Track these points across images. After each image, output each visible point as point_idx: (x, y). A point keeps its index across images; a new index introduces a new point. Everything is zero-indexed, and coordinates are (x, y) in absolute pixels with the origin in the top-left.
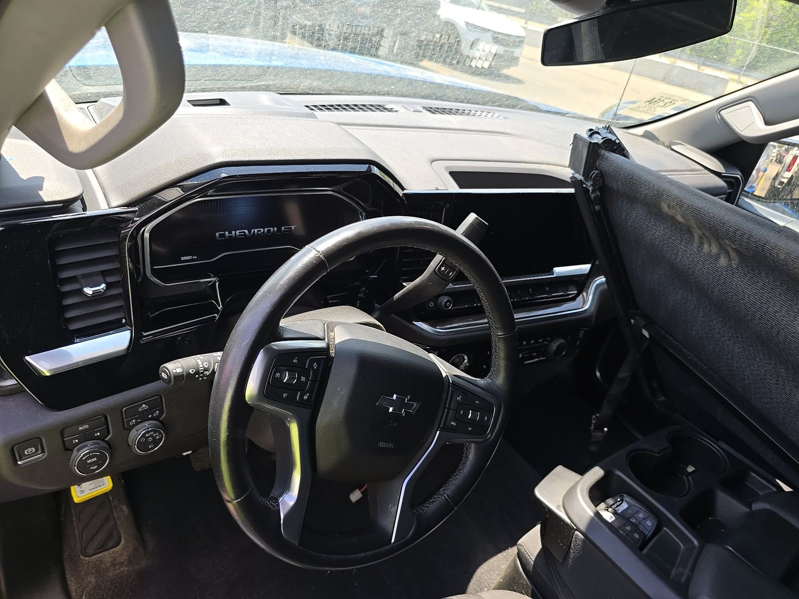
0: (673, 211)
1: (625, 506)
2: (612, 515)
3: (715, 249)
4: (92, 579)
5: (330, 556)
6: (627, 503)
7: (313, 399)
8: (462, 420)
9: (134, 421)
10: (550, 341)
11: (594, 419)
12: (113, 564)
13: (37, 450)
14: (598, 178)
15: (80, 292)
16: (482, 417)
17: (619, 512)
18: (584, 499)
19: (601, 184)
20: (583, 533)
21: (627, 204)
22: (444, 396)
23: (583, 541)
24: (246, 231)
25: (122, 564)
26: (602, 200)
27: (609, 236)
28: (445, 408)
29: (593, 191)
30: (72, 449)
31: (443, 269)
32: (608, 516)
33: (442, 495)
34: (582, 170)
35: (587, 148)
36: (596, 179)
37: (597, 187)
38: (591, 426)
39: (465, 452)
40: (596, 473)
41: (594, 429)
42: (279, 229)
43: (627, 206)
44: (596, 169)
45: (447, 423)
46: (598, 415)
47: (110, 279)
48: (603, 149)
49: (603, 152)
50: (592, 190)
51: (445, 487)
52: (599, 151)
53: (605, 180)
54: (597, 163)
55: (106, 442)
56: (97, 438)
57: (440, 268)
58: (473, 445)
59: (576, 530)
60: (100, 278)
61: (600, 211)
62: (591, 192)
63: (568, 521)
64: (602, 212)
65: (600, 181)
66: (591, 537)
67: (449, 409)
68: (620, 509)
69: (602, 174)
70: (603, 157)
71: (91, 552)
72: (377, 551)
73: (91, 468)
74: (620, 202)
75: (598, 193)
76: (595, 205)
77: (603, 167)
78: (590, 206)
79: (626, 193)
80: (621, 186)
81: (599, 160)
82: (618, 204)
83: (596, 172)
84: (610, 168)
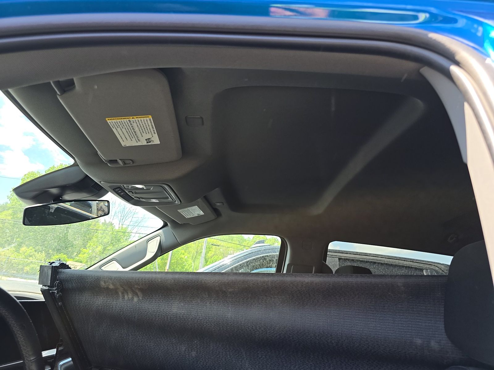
0: (107, 284)
3: (130, 296)
14: (59, 285)
19: (61, 288)
26: (61, 298)
27: (69, 320)
29: (58, 293)
34: (49, 282)
35: (51, 269)
37: (60, 290)
43: (78, 296)
44: (58, 280)
49: (60, 270)
52: (58, 270)
53: (64, 285)
54: (58, 277)
61: (61, 306)
62: (56, 293)
64: (63, 306)
65: (61, 286)
69: (62, 282)
70: (61, 272)
74: (74, 295)
75: (61, 294)
76: (58, 302)
77: (62, 278)
78: (56, 305)
79: (78, 287)
80: (74, 284)
81: (59, 275)
82: (73, 297)
83: (58, 282)
84: (67, 276)
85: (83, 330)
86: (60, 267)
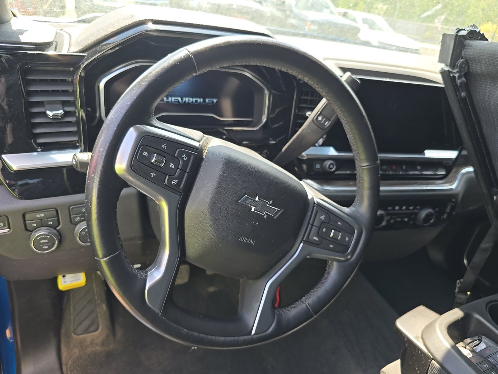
1: (483, 346)
2: (469, 352)
4: (77, 351)
5: (191, 332)
6: (486, 343)
7: (181, 186)
8: (324, 237)
9: (79, 218)
10: (420, 210)
11: (459, 284)
12: (92, 343)
13: (4, 226)
14: (463, 66)
15: (44, 114)
16: (343, 238)
17: (477, 351)
18: (442, 333)
19: (466, 71)
20: (440, 363)
21: (490, 85)
22: (309, 214)
23: (439, 371)
24: (180, 99)
25: (97, 344)
26: (467, 86)
28: (309, 224)
29: (460, 77)
30: (31, 230)
31: (320, 118)
32: (467, 352)
33: (303, 302)
34: (449, 60)
35: (454, 40)
36: (462, 67)
37: (463, 74)
38: (456, 289)
39: (327, 269)
40: (456, 314)
41: (458, 292)
42: (204, 101)
43: (490, 87)
44: (462, 58)
45: (310, 237)
46: (461, 280)
47: (68, 109)
48: (469, 40)
49: (468, 42)
50: (458, 76)
51: (307, 296)
52: (464, 42)
53: (470, 67)
54: (463, 53)
55: (58, 231)
56: (50, 226)
57: (317, 118)
58: (335, 263)
59: (433, 359)
60: (61, 106)
61: (465, 98)
62: (457, 78)
63: (425, 350)
64: (467, 98)
65: (466, 67)
66: (448, 367)
67: (312, 225)
68: (479, 349)
69: (467, 62)
70: (468, 46)
71: (80, 332)
72: (237, 338)
73: (44, 247)
74: (483, 86)
75: (464, 79)
76: (461, 92)
77: (468, 54)
78: (457, 95)
79: (489, 71)
80: (484, 66)
81: (465, 50)
82: (482, 88)
83: (462, 60)
84: (474, 52)
85: (492, 138)
86: (468, 37)
